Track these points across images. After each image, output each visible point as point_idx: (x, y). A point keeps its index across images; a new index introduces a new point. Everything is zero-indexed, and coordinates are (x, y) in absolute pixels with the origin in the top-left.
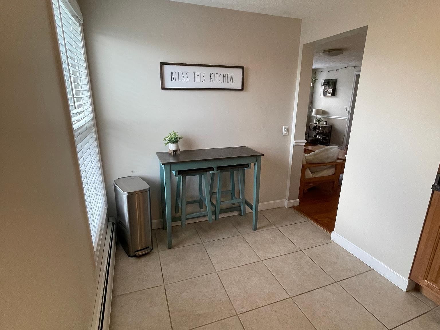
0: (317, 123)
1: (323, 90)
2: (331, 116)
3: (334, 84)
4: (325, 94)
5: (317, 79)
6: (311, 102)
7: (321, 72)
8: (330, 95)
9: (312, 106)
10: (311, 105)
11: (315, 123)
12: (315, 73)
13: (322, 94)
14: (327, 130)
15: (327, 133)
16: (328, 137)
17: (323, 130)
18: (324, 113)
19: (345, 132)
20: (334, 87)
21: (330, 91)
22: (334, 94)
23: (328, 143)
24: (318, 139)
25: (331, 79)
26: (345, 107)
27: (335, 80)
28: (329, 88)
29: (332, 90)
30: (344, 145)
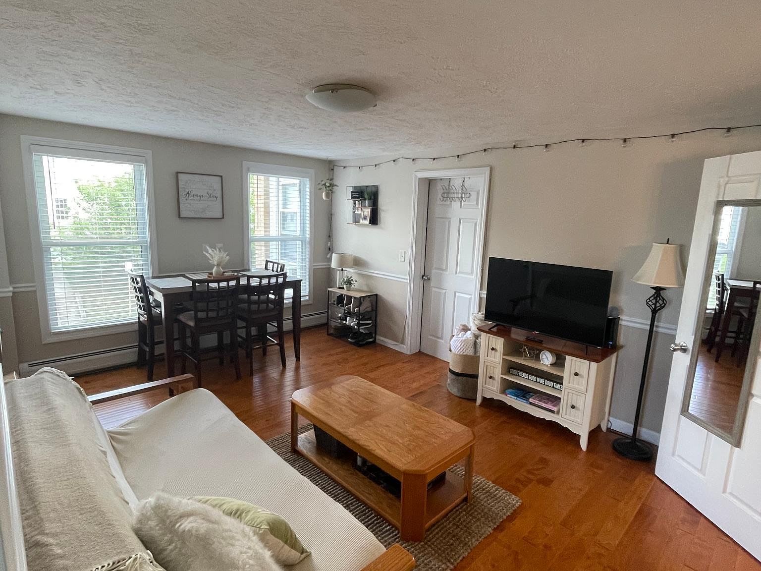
0: (343, 288)
1: (352, 210)
2: (374, 272)
3: (373, 197)
4: (356, 220)
5: (335, 184)
6: (329, 236)
7: (344, 167)
8: (367, 222)
9: (332, 244)
10: (329, 244)
11: (340, 288)
12: (333, 170)
13: (351, 220)
14: (366, 306)
15: (367, 312)
16: (370, 322)
17: (359, 307)
18: (358, 263)
19: (406, 311)
20: (374, 204)
21: (366, 213)
22: (374, 220)
23: (374, 335)
24: (349, 328)
25: (367, 186)
26: (401, 253)
27: (374, 190)
28: (364, 206)
29: (370, 210)
30: (406, 343)
